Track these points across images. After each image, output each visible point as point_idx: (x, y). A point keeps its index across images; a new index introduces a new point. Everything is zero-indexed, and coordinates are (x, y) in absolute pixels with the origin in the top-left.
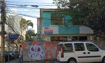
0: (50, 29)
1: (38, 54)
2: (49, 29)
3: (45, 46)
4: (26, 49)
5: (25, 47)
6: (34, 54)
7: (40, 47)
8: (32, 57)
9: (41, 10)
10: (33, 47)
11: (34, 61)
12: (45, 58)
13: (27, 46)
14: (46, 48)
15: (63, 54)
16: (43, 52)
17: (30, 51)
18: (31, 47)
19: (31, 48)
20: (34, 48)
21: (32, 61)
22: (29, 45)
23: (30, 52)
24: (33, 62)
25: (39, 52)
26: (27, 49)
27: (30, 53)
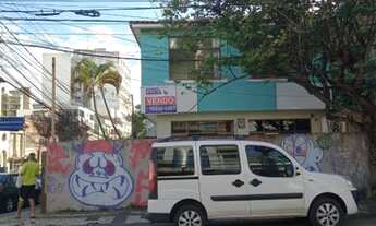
0: (166, 93)
1: (107, 184)
2: (163, 95)
3: (132, 155)
4: (65, 165)
5: (61, 161)
6: (92, 184)
7: (113, 159)
8: (84, 195)
9: (134, 26)
10: (88, 161)
11: (92, 208)
12: (133, 200)
13: (68, 157)
14: (134, 165)
15: (156, 185)
16: (123, 177)
17: (80, 172)
18: (84, 158)
19: (80, 165)
20: (93, 163)
21: (86, 208)
22: (76, 154)
23: (78, 177)
24: (88, 211)
25: (111, 177)
26: (69, 165)
27: (77, 180)
